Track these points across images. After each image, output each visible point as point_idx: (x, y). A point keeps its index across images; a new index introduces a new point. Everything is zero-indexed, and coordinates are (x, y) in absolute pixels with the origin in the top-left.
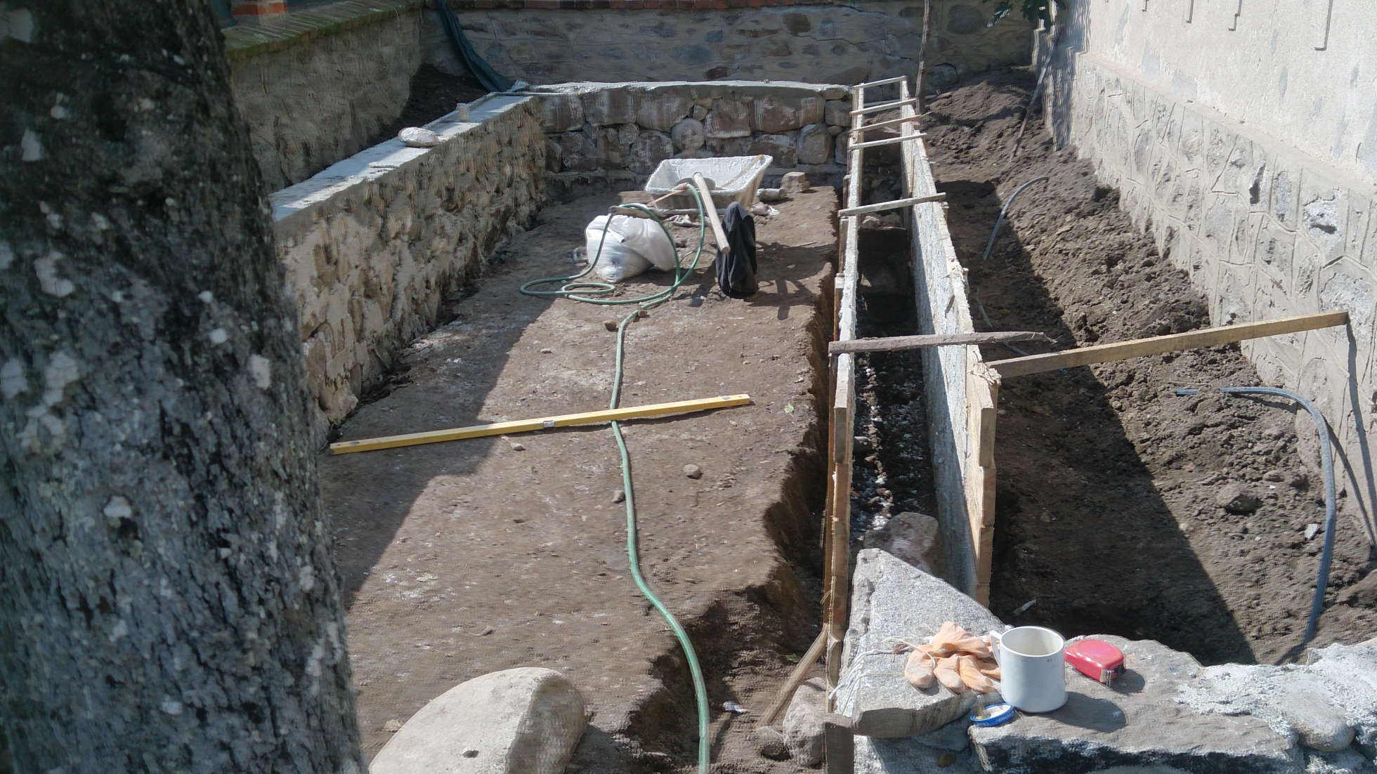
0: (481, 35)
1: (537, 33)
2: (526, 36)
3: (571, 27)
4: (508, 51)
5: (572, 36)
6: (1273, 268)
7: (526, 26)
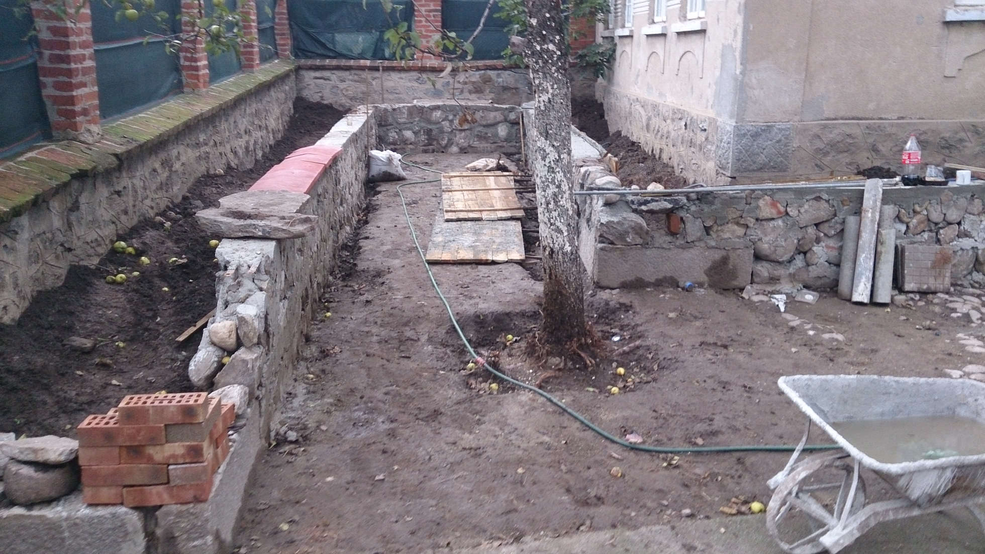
0: (328, 82)
1: (356, 81)
2: (351, 82)
3: (374, 79)
4: (342, 90)
5: (374, 83)
6: (692, 148)
7: (350, 77)
